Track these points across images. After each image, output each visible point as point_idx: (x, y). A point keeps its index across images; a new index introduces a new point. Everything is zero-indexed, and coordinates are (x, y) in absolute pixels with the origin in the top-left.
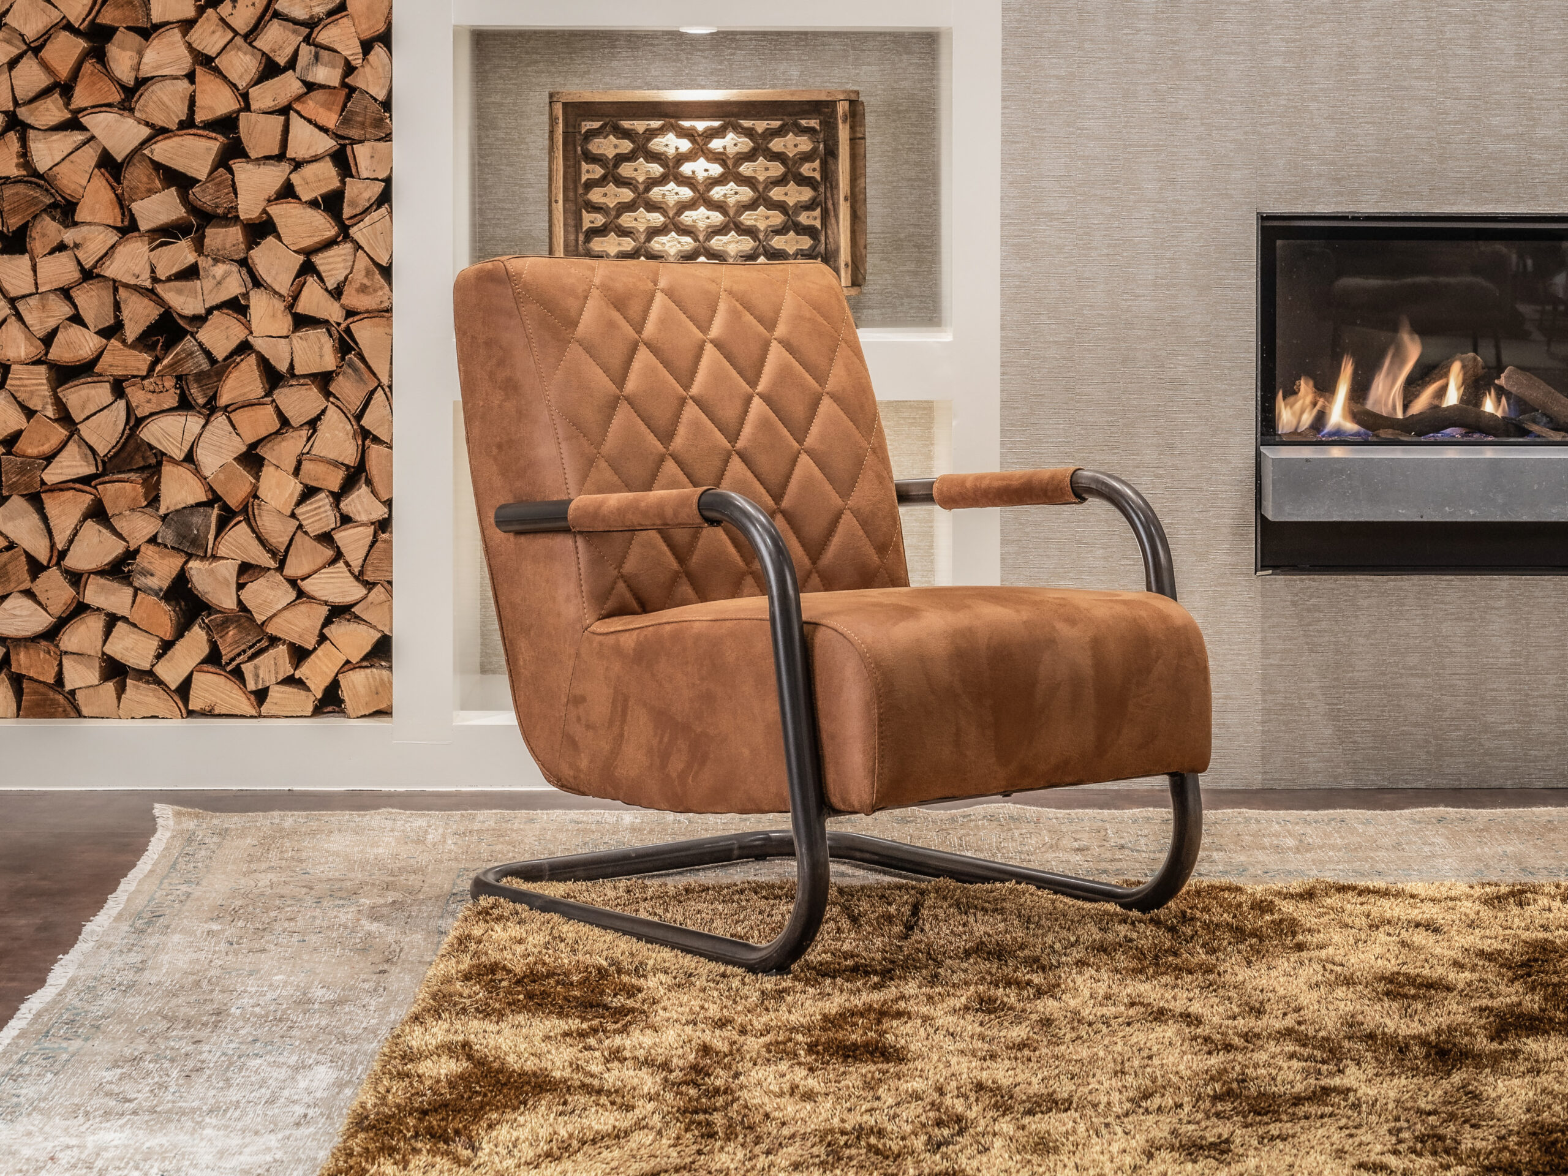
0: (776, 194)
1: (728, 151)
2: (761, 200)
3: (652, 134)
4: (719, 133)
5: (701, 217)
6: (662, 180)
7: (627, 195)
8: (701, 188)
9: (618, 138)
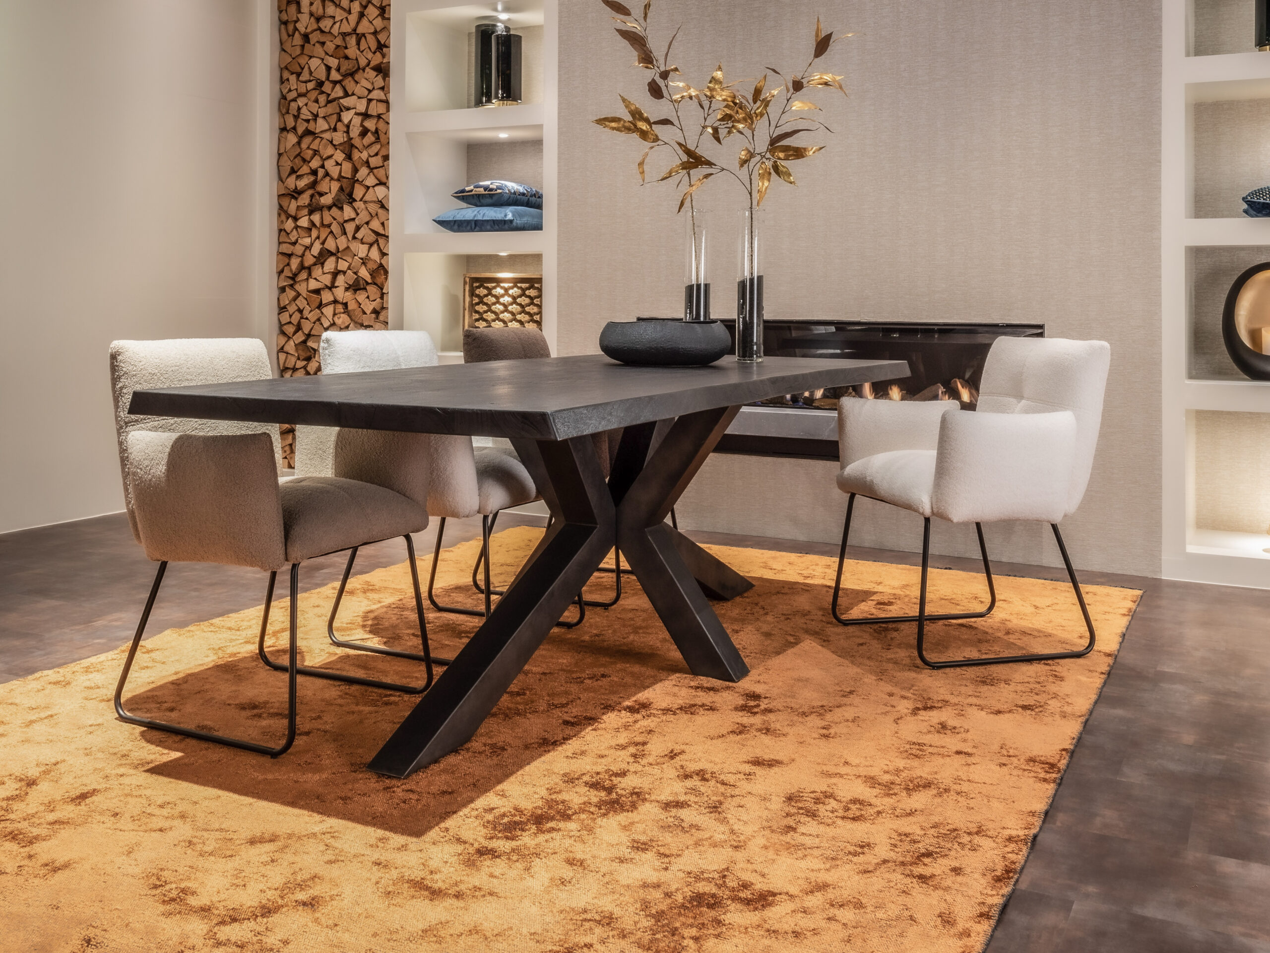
1: (514, 294)
2: (523, 311)
3: (495, 288)
4: (512, 288)
5: (506, 316)
6: (494, 304)
8: (507, 307)
9: (483, 289)
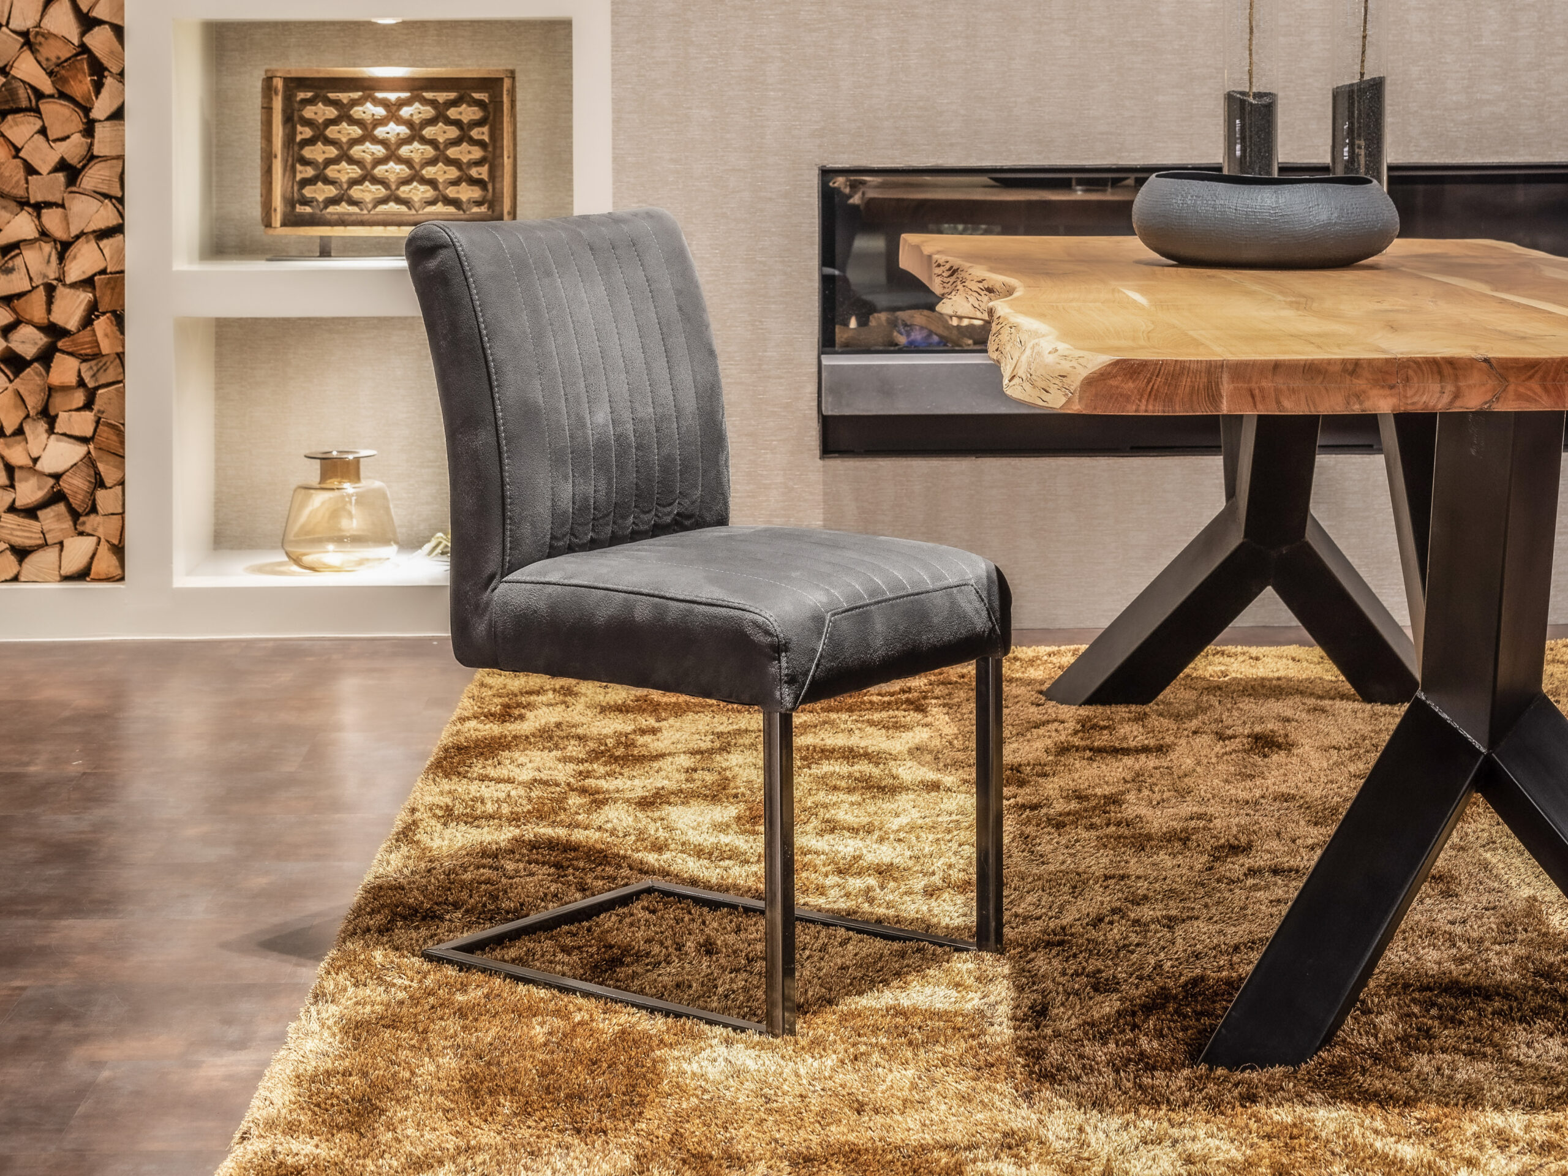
0: (452, 152)
1: (415, 117)
2: (440, 157)
3: (353, 103)
4: (408, 102)
6: (358, 141)
7: (332, 152)
8: (393, 147)
9: (325, 105)
